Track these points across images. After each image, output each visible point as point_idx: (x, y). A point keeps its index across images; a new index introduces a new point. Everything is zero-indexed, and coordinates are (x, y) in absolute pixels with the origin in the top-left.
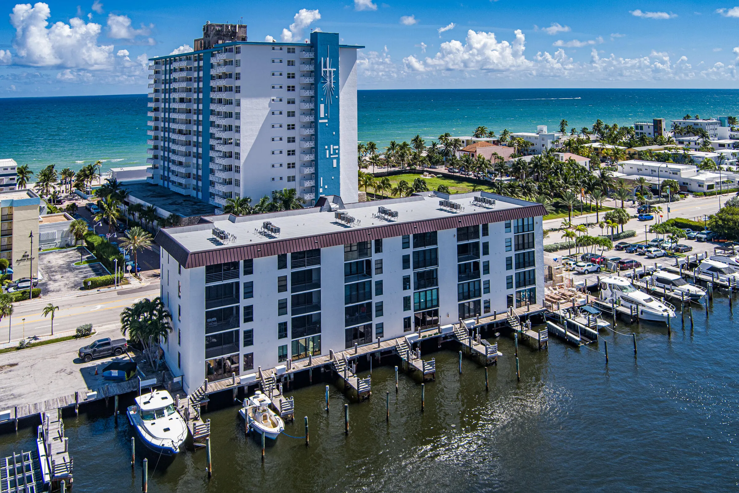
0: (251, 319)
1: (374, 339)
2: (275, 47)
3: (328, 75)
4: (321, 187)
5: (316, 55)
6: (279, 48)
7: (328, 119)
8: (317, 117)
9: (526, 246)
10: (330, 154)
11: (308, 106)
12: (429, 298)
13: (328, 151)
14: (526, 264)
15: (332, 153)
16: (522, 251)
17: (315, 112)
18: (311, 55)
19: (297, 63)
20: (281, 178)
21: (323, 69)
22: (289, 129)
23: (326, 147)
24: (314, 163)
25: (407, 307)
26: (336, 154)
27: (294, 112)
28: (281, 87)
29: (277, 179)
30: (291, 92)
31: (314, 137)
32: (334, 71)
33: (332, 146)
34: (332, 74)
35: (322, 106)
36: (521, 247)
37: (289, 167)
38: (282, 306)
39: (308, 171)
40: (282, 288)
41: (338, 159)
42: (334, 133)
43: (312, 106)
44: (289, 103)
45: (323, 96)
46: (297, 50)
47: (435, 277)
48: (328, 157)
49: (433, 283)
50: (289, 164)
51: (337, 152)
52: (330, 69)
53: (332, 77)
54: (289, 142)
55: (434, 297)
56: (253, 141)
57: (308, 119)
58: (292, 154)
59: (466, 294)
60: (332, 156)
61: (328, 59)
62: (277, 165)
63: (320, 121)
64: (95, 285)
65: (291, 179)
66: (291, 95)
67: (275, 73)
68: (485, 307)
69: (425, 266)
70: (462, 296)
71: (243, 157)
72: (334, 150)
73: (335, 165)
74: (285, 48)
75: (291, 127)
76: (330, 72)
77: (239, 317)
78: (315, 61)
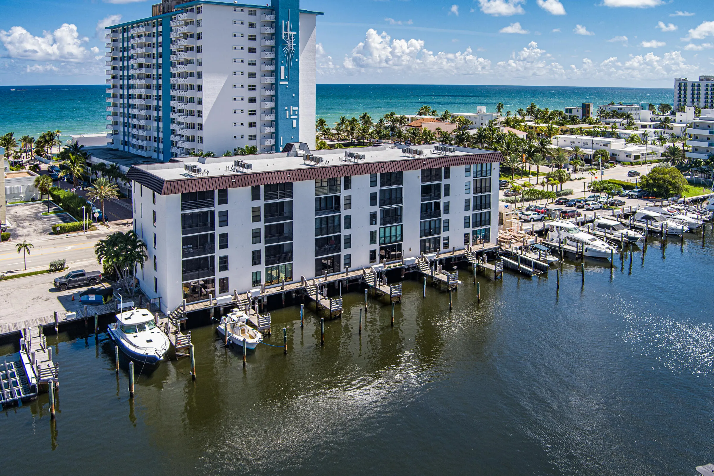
0: (226, 246)
1: (342, 269)
2: (237, 9)
3: (288, 38)
4: (281, 146)
5: (277, 18)
6: (240, 9)
7: (288, 81)
8: (277, 79)
9: (483, 190)
10: (290, 115)
11: (269, 68)
12: (393, 233)
13: (287, 112)
14: (483, 206)
15: (291, 114)
16: (480, 194)
17: (275, 73)
18: (271, 18)
19: (258, 26)
20: (243, 137)
21: (284, 32)
22: (250, 89)
23: (286, 108)
24: (275, 123)
25: (373, 240)
26: (296, 115)
27: (255, 74)
28: (242, 49)
29: (239, 137)
30: (252, 54)
31: (275, 98)
32: (294, 35)
33: (291, 107)
34: (293, 38)
35: (283, 68)
36: (479, 190)
37: (250, 127)
38: (256, 235)
39: (269, 130)
40: (256, 218)
41: (297, 120)
42: (294, 95)
43: (273, 68)
44: (250, 64)
45: (283, 58)
46: (258, 12)
47: (399, 214)
48: (288, 117)
49: (398, 220)
50: (250, 123)
51: (296, 113)
52: (291, 33)
53: (293, 40)
54: (250, 102)
55: (399, 232)
56: (215, 100)
57: (269, 80)
58: (253, 114)
59: (427, 231)
60: (292, 117)
61: (289, 22)
62: (238, 124)
63: (281, 83)
64: (64, 230)
65: (252, 137)
66: (252, 57)
67: (237, 35)
68: (444, 244)
69: (390, 204)
70: (424, 232)
71: (205, 114)
72: (294, 111)
73: (294, 126)
74: (246, 10)
75: (252, 88)
76: (291, 35)
77: (214, 243)
78: (276, 24)
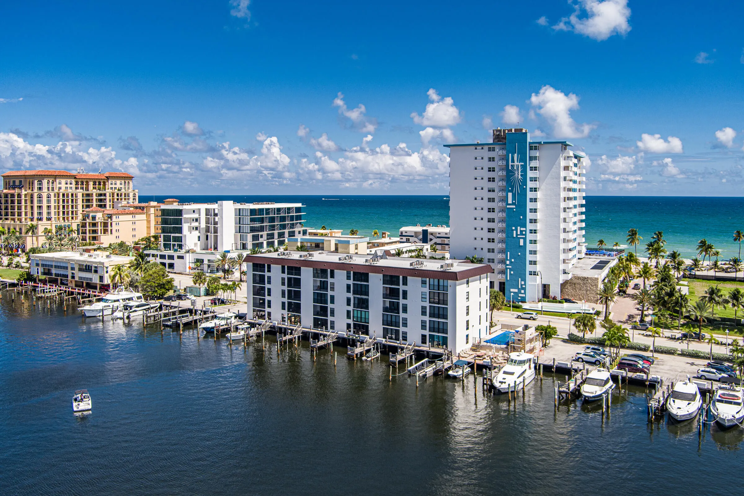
0: (270, 295)
2: (478, 148)
3: (515, 168)
4: (508, 260)
6: (480, 148)
7: (515, 205)
10: (517, 235)
11: (502, 194)
13: (515, 232)
15: (519, 233)
16: (437, 305)
17: (505, 200)
19: (497, 159)
20: (482, 249)
22: (489, 211)
23: (514, 228)
27: (494, 199)
28: (482, 179)
29: (479, 249)
30: (491, 183)
32: (521, 165)
33: (519, 228)
34: (520, 168)
35: (510, 194)
37: (489, 241)
39: (502, 246)
41: (525, 239)
42: (521, 217)
43: (504, 194)
44: (489, 191)
46: (496, 148)
47: (367, 303)
48: (515, 236)
49: (366, 307)
50: (489, 239)
51: (523, 234)
53: (520, 170)
54: (489, 221)
57: (502, 205)
58: (492, 231)
59: (389, 322)
60: (518, 236)
62: (479, 239)
63: (508, 206)
65: (491, 251)
66: (491, 185)
67: (477, 168)
69: (361, 295)
72: (521, 231)
73: (522, 243)
74: (486, 148)
75: (491, 210)
77: (265, 292)
